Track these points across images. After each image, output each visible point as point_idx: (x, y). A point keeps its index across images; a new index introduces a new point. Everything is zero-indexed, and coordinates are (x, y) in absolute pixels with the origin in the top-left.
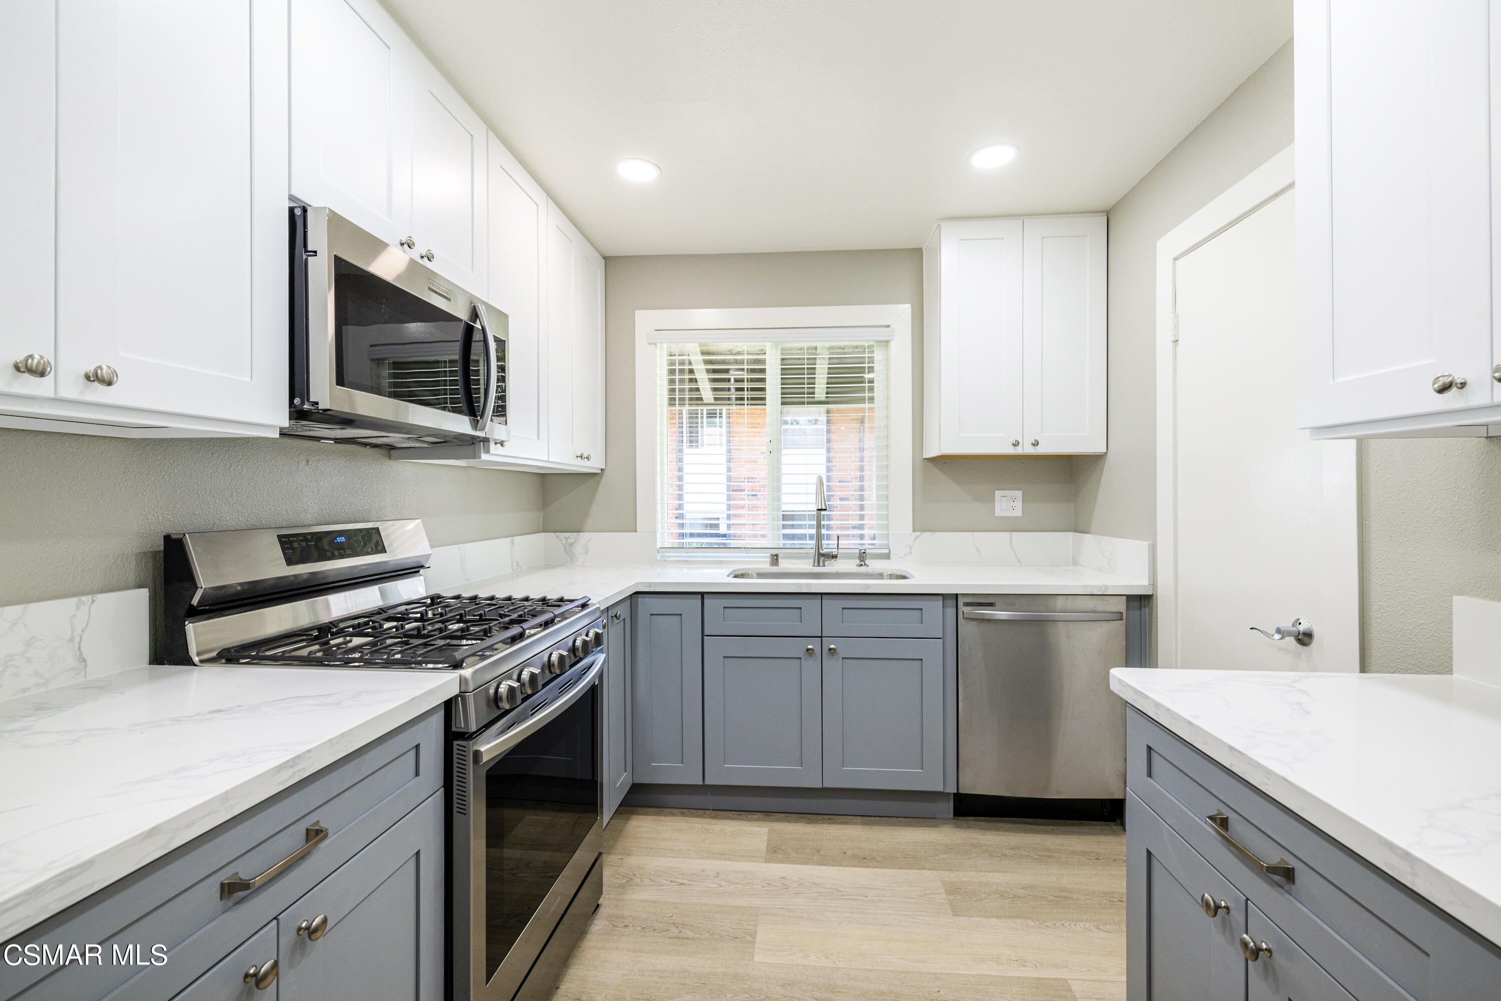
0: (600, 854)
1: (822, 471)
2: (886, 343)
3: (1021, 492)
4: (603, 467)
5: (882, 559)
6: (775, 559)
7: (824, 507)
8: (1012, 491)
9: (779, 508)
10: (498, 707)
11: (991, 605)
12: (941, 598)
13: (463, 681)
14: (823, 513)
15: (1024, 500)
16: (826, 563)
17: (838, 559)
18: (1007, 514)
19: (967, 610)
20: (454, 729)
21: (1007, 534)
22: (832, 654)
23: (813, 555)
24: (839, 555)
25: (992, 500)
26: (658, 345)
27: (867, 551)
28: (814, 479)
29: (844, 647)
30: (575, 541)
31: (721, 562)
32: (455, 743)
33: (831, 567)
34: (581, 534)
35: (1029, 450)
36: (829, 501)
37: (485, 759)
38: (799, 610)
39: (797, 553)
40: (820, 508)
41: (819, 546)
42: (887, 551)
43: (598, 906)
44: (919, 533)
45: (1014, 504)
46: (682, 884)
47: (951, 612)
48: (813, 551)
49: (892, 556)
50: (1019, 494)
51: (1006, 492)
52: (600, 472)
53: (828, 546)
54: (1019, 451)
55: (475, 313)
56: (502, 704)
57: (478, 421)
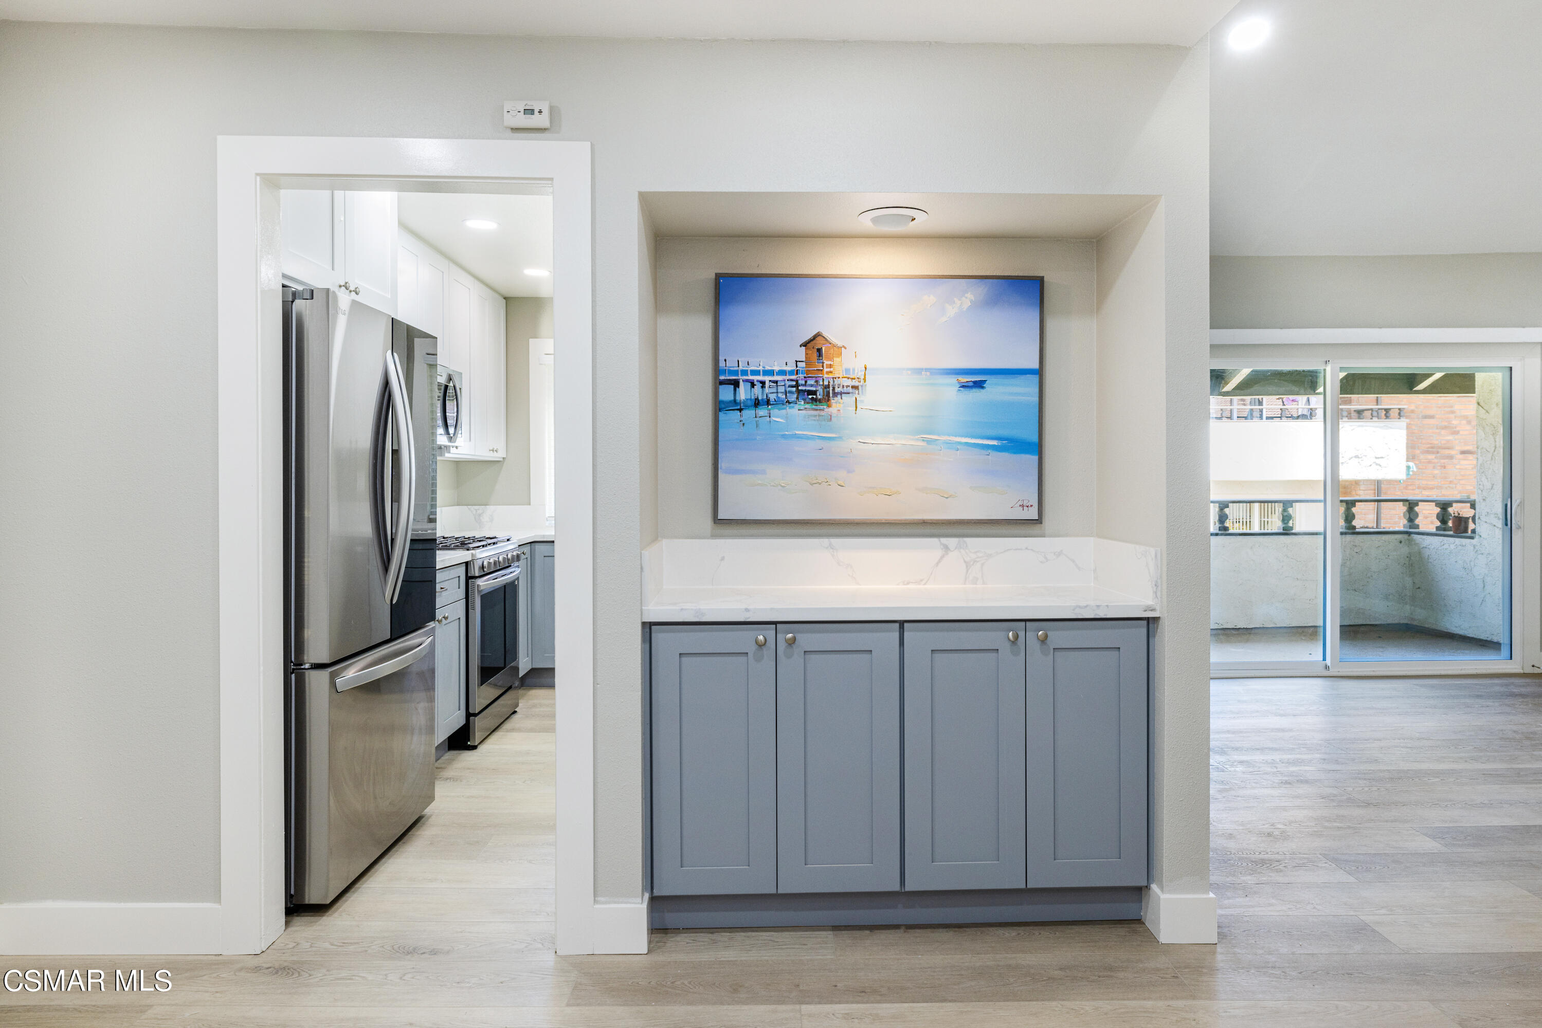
4: (505, 456)
10: (484, 571)
13: (472, 554)
20: (469, 575)
30: (483, 513)
32: (470, 580)
34: (487, 506)
37: (482, 588)
43: (515, 712)
52: (502, 460)
55: (450, 379)
56: (485, 570)
57: (451, 437)
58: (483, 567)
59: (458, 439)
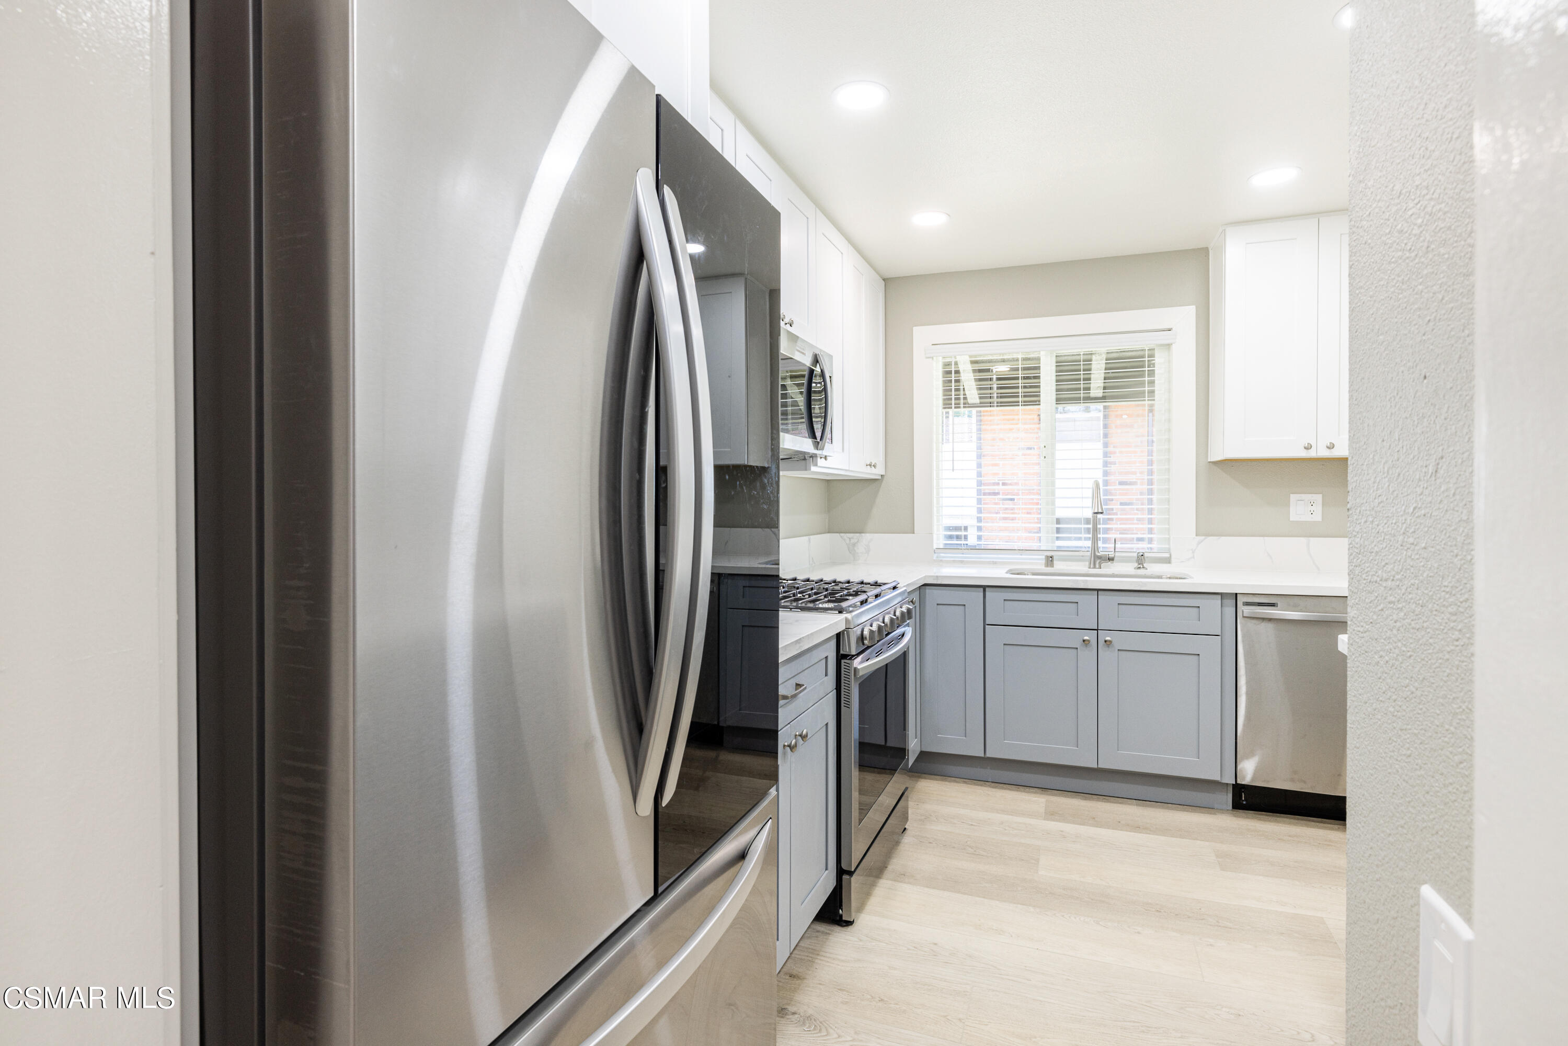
0: (906, 789)
1: (1099, 475)
2: (1168, 346)
3: (1320, 496)
4: (883, 473)
5: (1159, 563)
6: (1050, 560)
7: (1100, 511)
8: (1310, 495)
9: (1053, 513)
10: (863, 644)
11: (1273, 605)
12: (1219, 597)
13: (847, 620)
14: (1099, 516)
15: (1324, 504)
16: (1102, 565)
17: (1115, 561)
18: (1303, 518)
19: (1248, 610)
20: (842, 652)
21: (1303, 540)
22: (1108, 646)
23: (1088, 558)
24: (1116, 559)
25: (1287, 504)
26: (935, 358)
27: (1146, 555)
28: (1090, 484)
29: (1119, 640)
30: (858, 541)
31: (995, 563)
32: (843, 661)
33: (1108, 568)
34: (863, 534)
35: (1324, 453)
36: (1106, 504)
37: (861, 673)
38: (1076, 604)
39: (1072, 556)
40: (1096, 511)
41: (1095, 548)
42: (1167, 555)
43: (905, 829)
44: (1203, 537)
45: (1312, 508)
46: (972, 825)
47: (1230, 611)
48: (1089, 554)
49: (1173, 560)
50: (1319, 498)
51: (1303, 496)
52: (880, 478)
53: (1105, 548)
54: (1312, 454)
55: (816, 361)
56: (866, 642)
57: (818, 443)
58: (862, 638)
59: (827, 445)
